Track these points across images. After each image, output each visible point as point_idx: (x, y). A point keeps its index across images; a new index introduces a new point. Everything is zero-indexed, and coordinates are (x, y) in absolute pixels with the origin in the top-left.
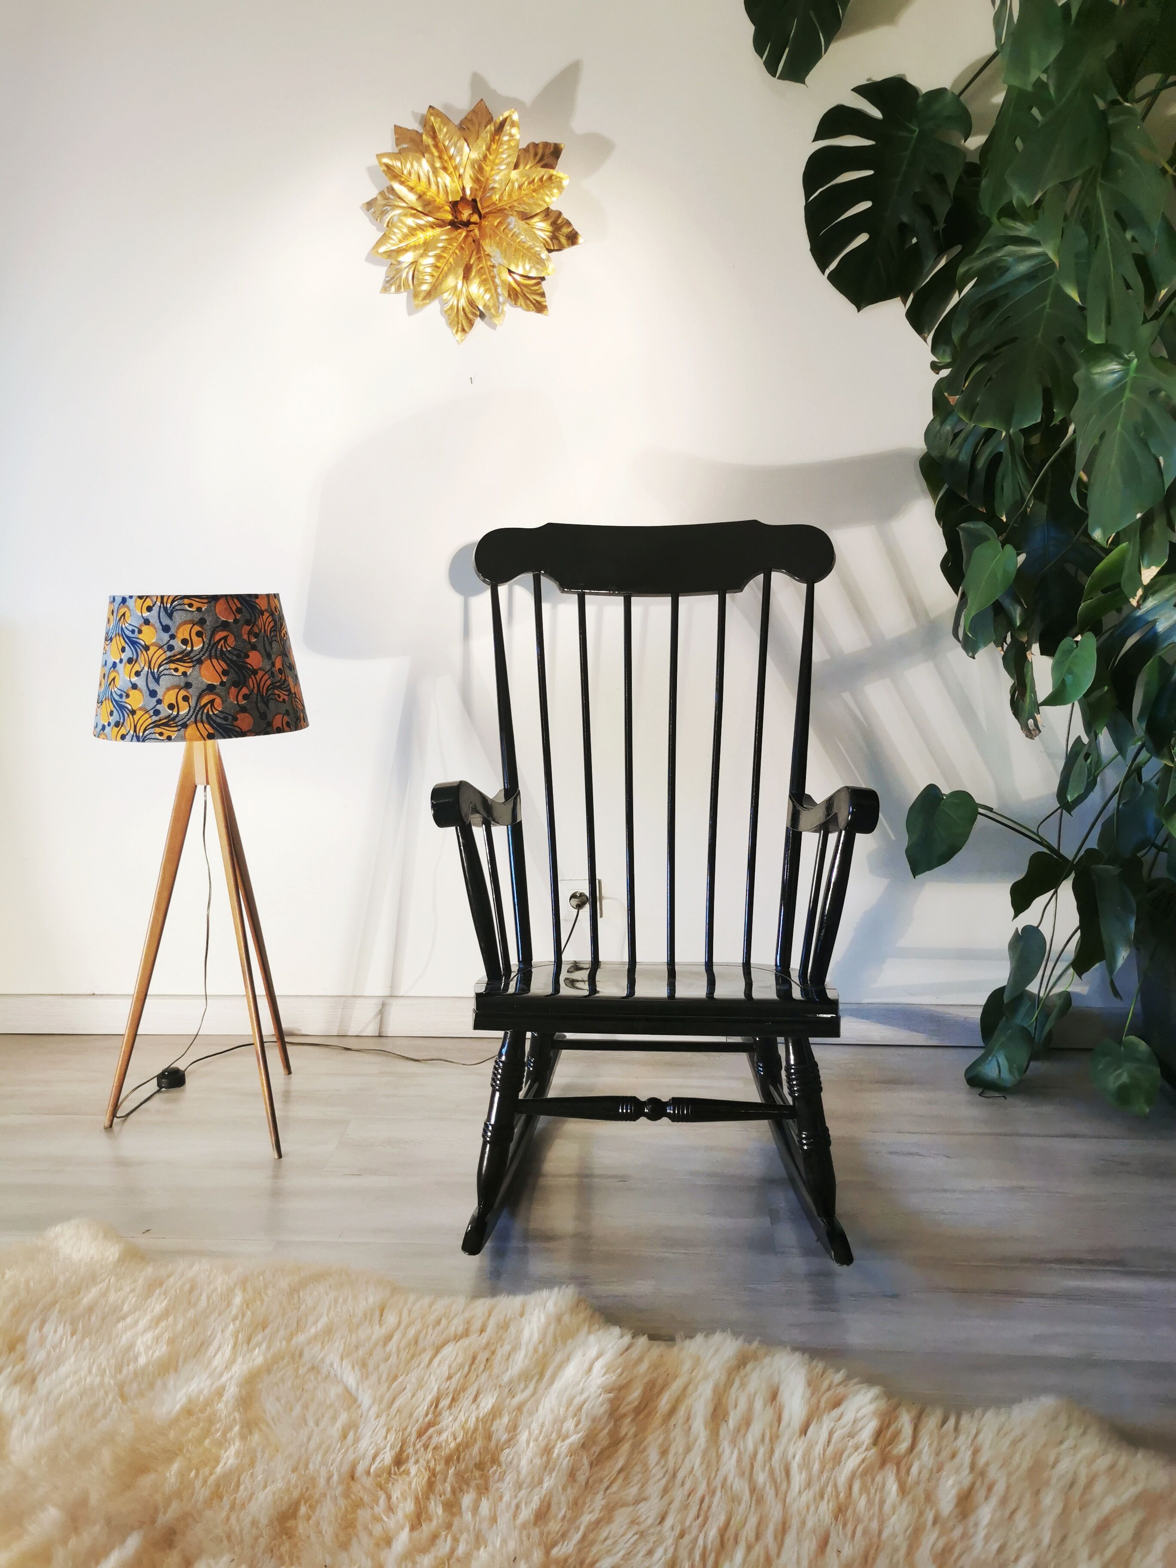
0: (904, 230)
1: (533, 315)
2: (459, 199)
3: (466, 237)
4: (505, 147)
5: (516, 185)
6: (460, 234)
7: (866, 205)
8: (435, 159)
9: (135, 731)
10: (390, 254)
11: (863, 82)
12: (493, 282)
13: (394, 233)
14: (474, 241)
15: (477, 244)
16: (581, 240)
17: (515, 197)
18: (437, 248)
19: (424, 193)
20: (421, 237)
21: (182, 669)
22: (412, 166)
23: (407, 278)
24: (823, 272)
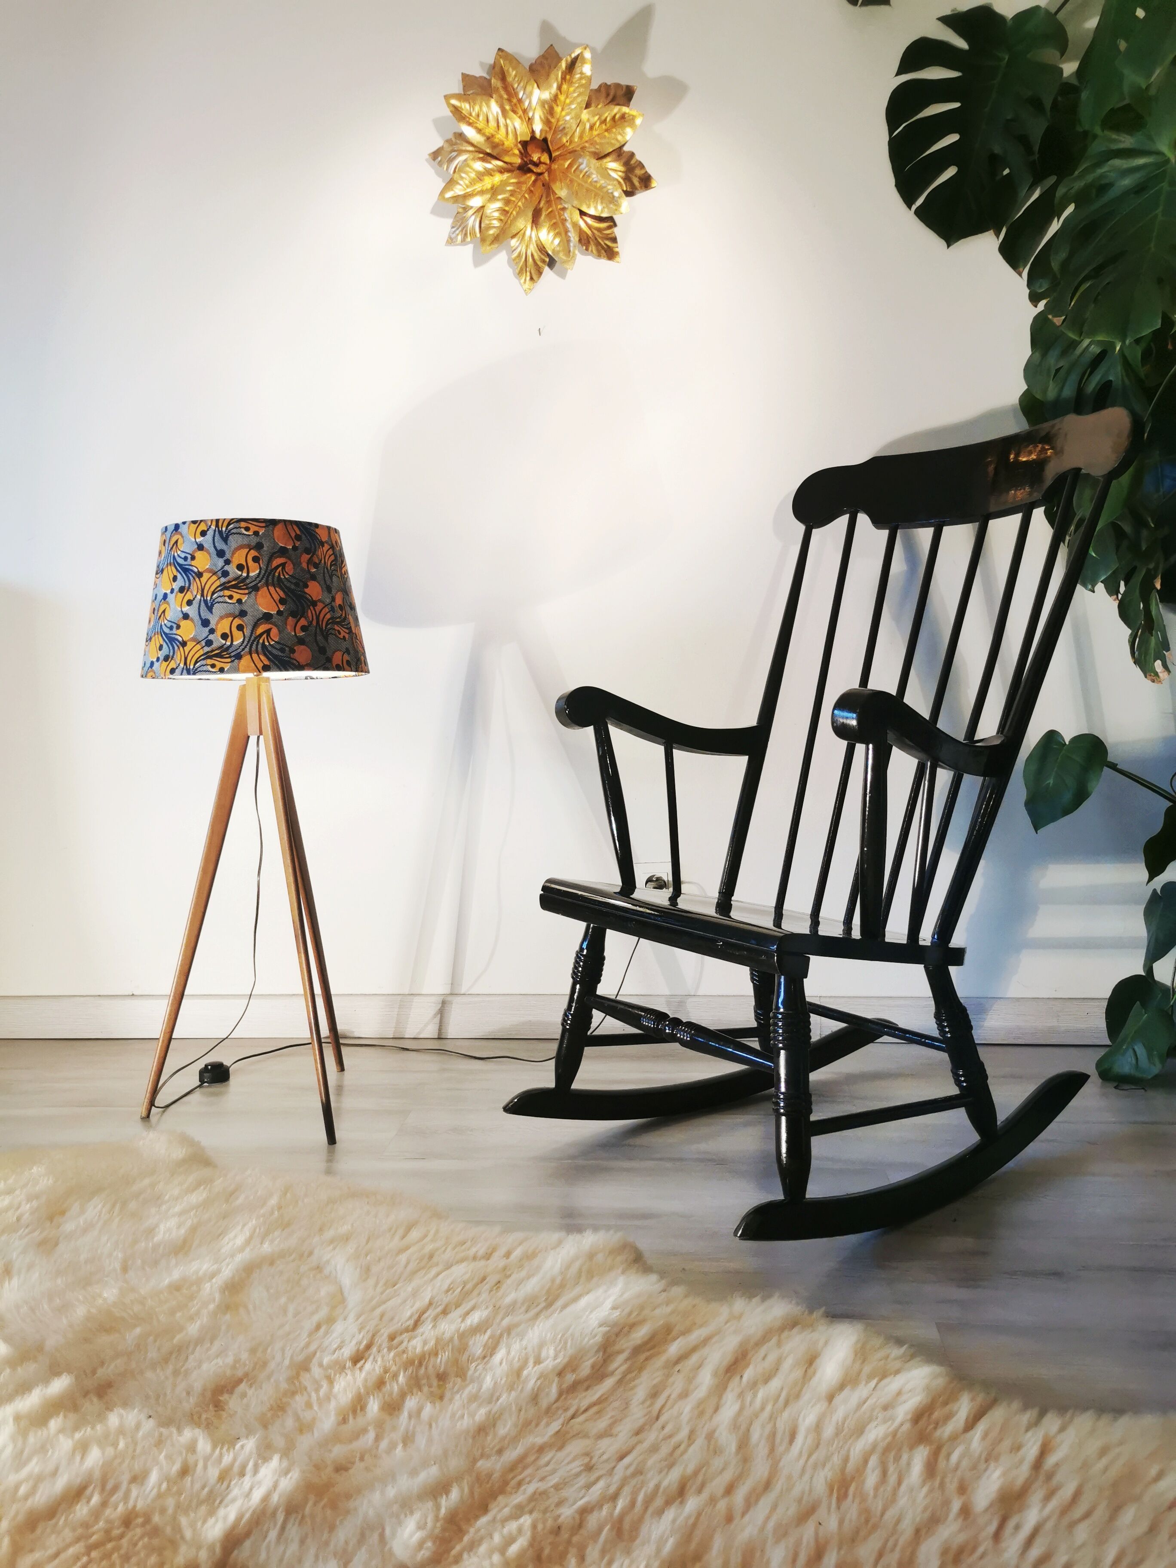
0: (995, 161)
1: (604, 262)
2: (529, 139)
3: (535, 182)
4: (577, 85)
5: (588, 126)
6: (530, 178)
7: (953, 138)
8: (504, 101)
9: (185, 663)
10: (456, 199)
11: (948, 12)
12: (564, 225)
13: (462, 178)
14: (543, 185)
15: (547, 187)
16: (654, 184)
17: (586, 138)
18: (504, 192)
19: (493, 136)
20: (488, 182)
21: (236, 596)
22: (481, 107)
23: (473, 227)
24: (910, 207)
